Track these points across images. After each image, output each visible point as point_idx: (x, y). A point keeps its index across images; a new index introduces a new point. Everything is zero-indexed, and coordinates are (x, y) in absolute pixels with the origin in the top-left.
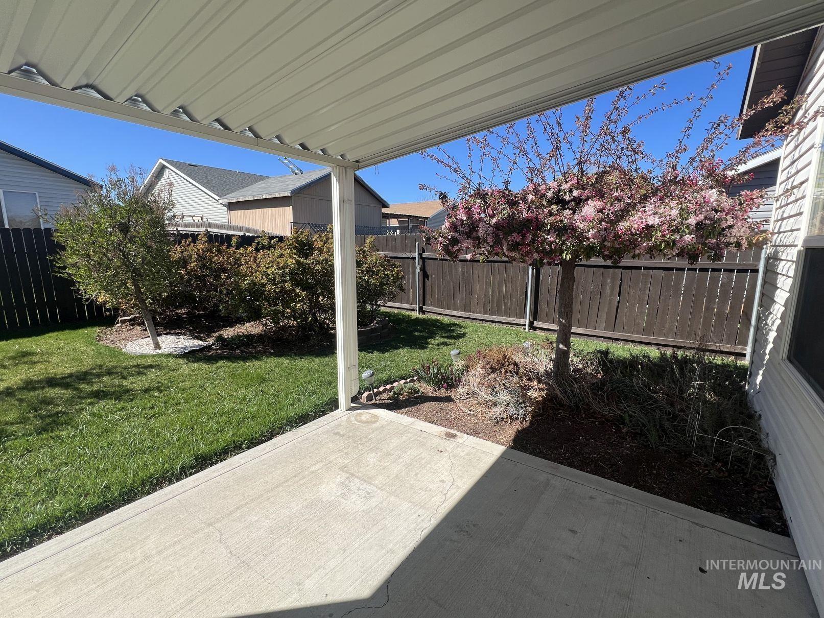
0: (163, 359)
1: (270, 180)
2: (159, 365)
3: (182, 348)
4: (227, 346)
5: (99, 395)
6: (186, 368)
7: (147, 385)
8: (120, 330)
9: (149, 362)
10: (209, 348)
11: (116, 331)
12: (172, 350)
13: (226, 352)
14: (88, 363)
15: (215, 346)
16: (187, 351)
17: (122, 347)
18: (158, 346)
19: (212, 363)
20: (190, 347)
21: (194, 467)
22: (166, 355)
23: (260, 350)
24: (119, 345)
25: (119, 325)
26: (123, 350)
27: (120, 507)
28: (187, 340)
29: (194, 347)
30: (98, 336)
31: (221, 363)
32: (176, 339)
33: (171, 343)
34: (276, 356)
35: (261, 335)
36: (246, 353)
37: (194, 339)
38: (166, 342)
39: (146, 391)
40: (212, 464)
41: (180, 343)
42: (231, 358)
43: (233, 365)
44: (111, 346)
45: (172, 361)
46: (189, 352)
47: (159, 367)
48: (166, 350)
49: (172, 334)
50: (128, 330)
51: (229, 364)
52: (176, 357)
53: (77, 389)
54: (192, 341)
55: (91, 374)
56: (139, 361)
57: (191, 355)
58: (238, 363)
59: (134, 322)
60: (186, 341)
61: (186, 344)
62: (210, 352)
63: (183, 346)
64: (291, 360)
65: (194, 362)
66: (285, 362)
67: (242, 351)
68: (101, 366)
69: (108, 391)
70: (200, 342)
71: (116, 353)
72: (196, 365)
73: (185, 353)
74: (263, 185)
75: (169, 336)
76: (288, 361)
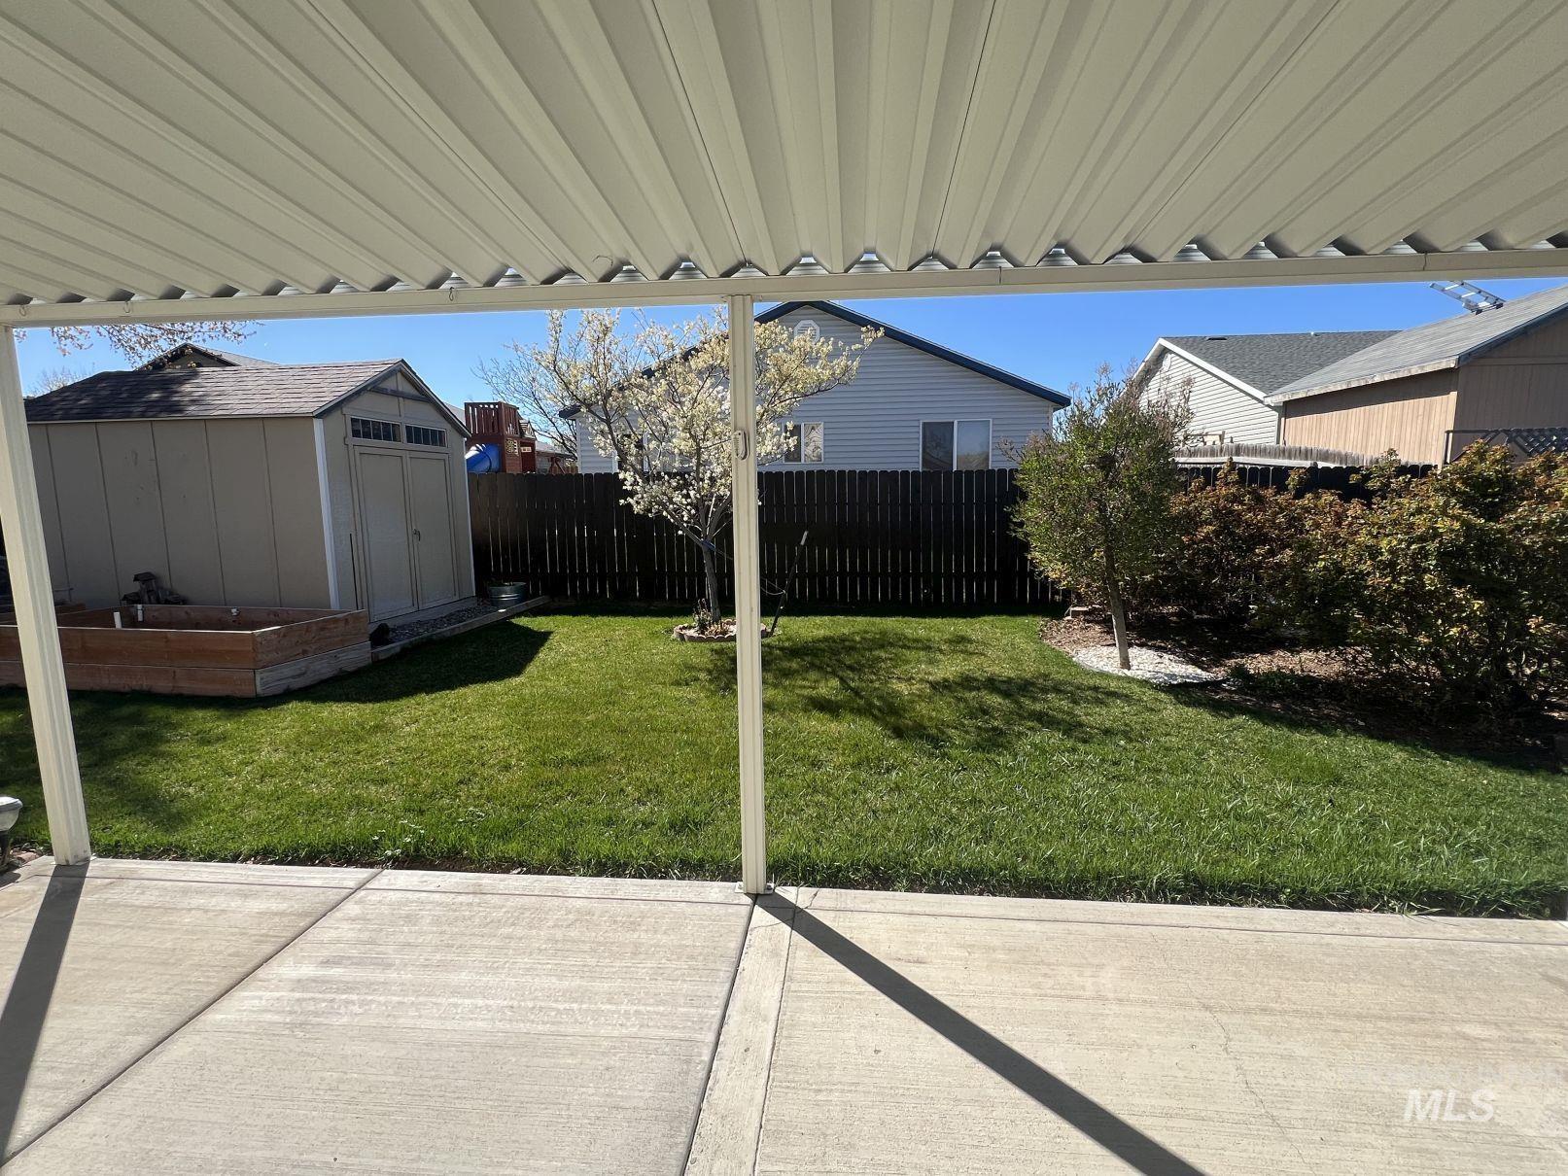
0: (1136, 688)
1: (1398, 339)
2: (1126, 696)
3: (1166, 675)
4: (1253, 689)
5: (1044, 720)
6: (1172, 710)
7: (1108, 724)
8: (1070, 627)
9: (1113, 685)
10: (1215, 685)
11: (1065, 627)
12: (1148, 675)
13: (1251, 702)
14: (1030, 669)
15: (1229, 685)
16: (1176, 683)
17: (1073, 653)
18: (1126, 663)
19: (1222, 716)
20: (1182, 677)
21: (1180, 892)
22: (1138, 681)
23: (1328, 715)
24: (1068, 649)
25: (1069, 618)
26: (1074, 659)
27: (1064, 897)
28: (1175, 662)
29: (1188, 677)
30: (1041, 630)
31: (1239, 719)
32: (1155, 657)
33: (1149, 663)
34: (1371, 737)
35: (1336, 682)
36: (1295, 712)
37: (1187, 664)
38: (1139, 660)
39: (1107, 732)
40: (1214, 902)
41: (1163, 666)
42: (1260, 714)
43: (1267, 730)
44: (1057, 648)
45: (1148, 695)
46: (1179, 685)
47: (1127, 698)
48: (1139, 672)
49: (1150, 648)
50: (1082, 629)
51: (1257, 725)
52: (1156, 688)
53: (1017, 702)
54: (1183, 666)
55: (1033, 684)
56: (1098, 682)
57: (1182, 691)
58: (1276, 728)
59: (1091, 617)
60: (1174, 664)
61: (1174, 670)
62: (1217, 693)
63: (1168, 672)
64: (1412, 754)
65: (1187, 704)
66: (1396, 756)
67: (1286, 708)
68: (1046, 676)
69: (1053, 717)
70: (1199, 671)
71: (1066, 662)
72: (1191, 712)
73: (1172, 685)
74: (1378, 353)
75: (1144, 649)
76: (1404, 755)
